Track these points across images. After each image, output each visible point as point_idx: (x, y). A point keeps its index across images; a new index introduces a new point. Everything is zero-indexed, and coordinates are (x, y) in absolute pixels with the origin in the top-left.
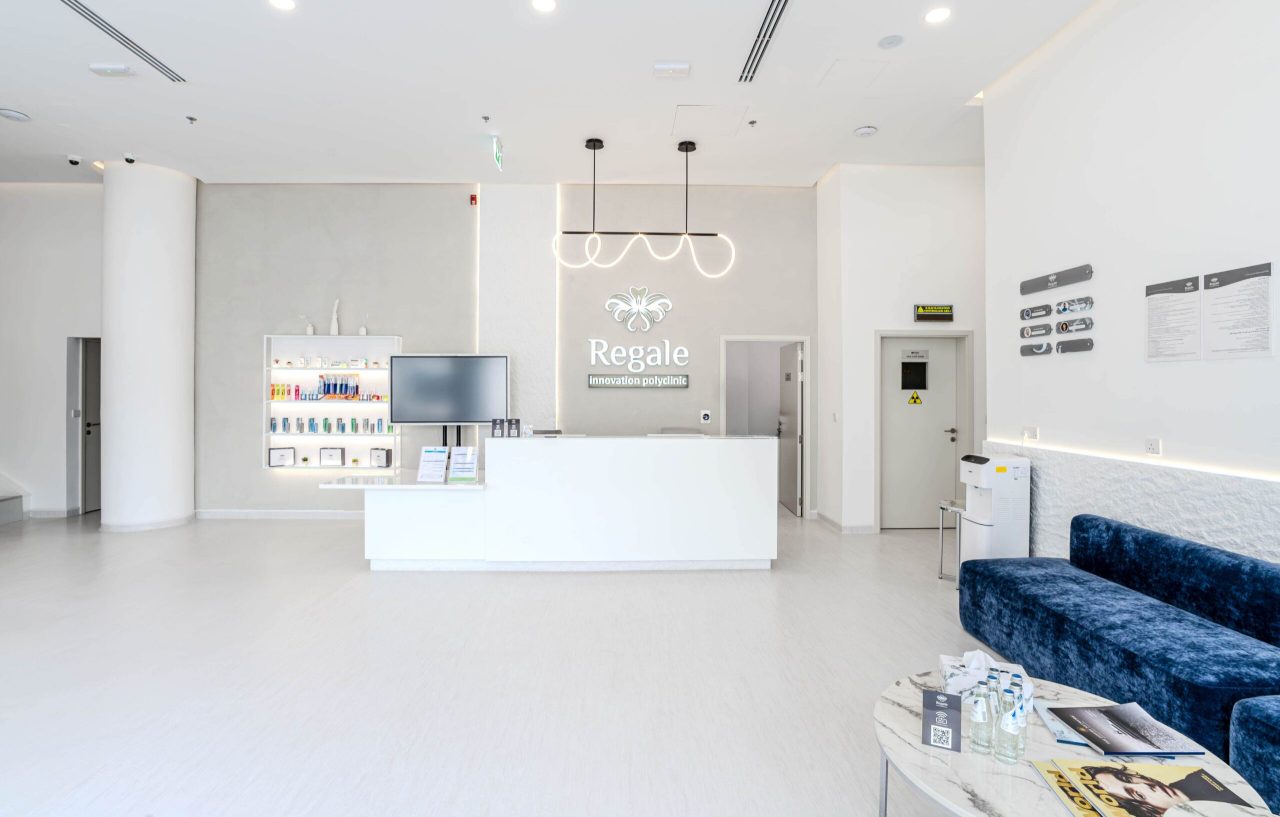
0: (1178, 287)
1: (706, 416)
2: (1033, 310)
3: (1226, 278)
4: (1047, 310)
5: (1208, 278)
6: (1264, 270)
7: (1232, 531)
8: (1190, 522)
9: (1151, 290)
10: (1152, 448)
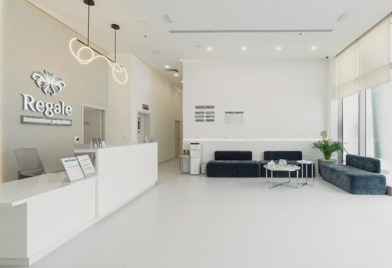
0: (231, 113)
1: (78, 140)
2: (199, 112)
3: (238, 113)
4: (203, 113)
5: (235, 112)
6: (243, 112)
7: (239, 148)
8: (234, 148)
9: (226, 112)
10: (226, 138)
